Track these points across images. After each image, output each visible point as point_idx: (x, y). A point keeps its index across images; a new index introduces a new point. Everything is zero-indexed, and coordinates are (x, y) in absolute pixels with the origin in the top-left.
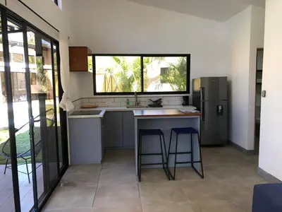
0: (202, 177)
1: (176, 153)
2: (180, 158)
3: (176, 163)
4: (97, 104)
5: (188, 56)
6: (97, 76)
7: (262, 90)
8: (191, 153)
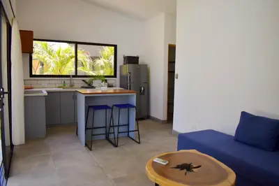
0: (139, 143)
1: (119, 126)
2: (121, 129)
3: (119, 133)
4: (33, 86)
5: (115, 46)
6: (33, 61)
7: (176, 73)
8: (128, 125)
